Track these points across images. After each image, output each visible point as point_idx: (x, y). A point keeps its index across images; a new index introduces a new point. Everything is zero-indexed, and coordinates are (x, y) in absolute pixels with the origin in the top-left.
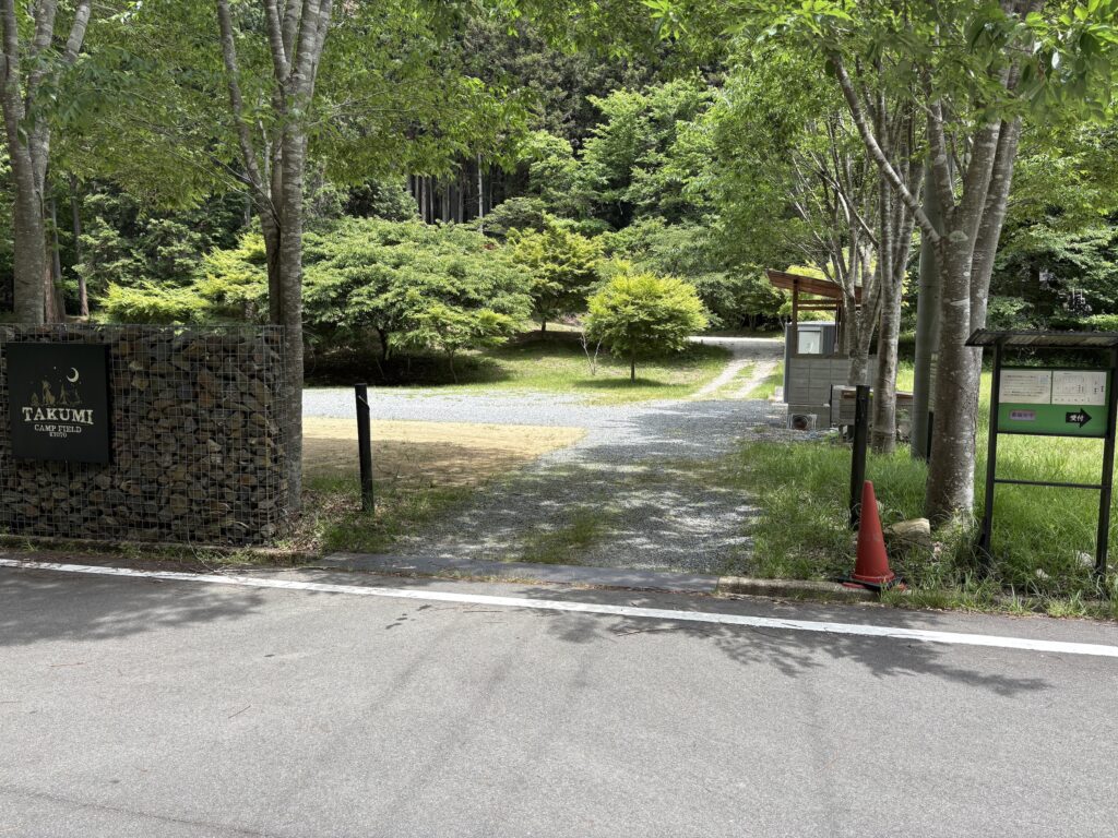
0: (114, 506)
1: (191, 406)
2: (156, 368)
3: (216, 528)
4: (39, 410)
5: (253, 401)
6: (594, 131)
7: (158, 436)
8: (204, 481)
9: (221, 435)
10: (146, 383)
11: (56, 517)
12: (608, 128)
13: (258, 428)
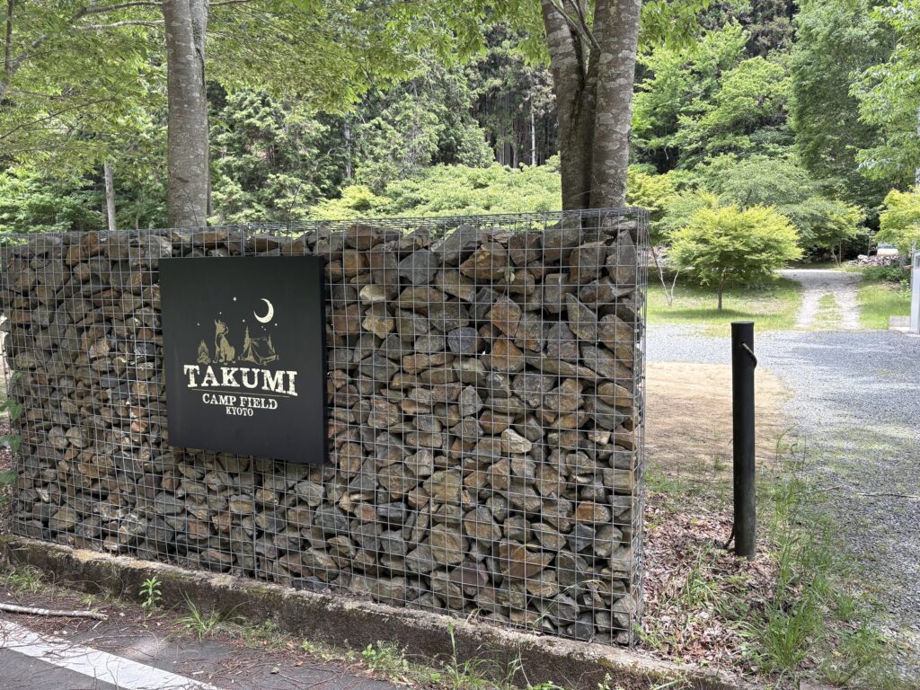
0: (330, 535)
1: (474, 367)
2: (410, 297)
3: (516, 597)
4: (210, 370)
5: (606, 359)
6: (640, 86)
7: (409, 419)
8: (497, 506)
9: (532, 422)
10: (388, 324)
11: (234, 543)
12: (654, 82)
13: (615, 413)
